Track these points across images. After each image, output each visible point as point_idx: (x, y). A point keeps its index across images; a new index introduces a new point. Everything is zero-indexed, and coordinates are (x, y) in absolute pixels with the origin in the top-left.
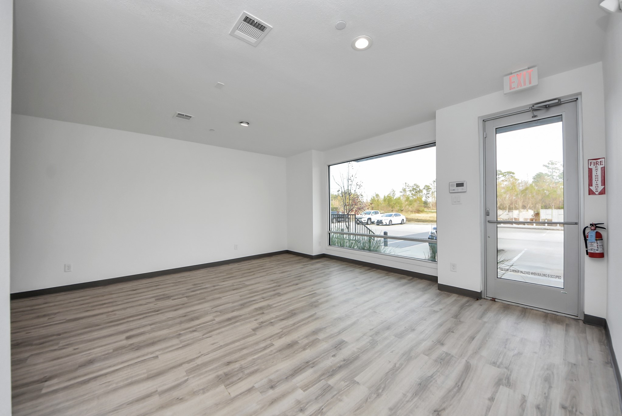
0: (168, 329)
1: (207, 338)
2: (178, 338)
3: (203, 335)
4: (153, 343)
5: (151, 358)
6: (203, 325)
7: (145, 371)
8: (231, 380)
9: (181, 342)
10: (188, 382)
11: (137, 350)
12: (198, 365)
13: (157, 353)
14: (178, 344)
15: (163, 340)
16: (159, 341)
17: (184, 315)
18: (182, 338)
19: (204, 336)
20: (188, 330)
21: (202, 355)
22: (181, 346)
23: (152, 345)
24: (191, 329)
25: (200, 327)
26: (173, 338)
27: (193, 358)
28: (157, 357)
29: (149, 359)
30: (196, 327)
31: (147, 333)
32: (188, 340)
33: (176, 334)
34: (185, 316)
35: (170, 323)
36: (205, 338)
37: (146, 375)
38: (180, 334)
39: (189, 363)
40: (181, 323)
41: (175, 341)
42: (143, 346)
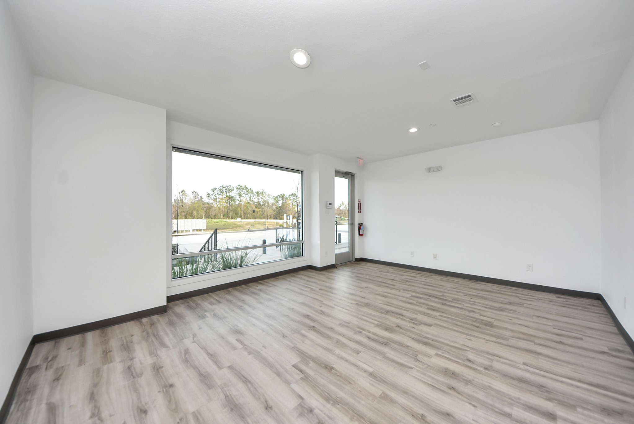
0: (491, 386)
1: (468, 347)
2: (491, 367)
3: (467, 351)
4: (521, 381)
5: (530, 366)
6: (453, 359)
7: (540, 360)
8: (487, 323)
9: (492, 360)
10: (511, 336)
11: (543, 386)
12: (497, 338)
13: (522, 367)
14: (497, 361)
15: (508, 376)
16: (513, 378)
17: (452, 392)
18: (487, 363)
19: (468, 349)
20: (474, 366)
21: (487, 341)
22: (496, 358)
23: (523, 378)
24: (470, 364)
25: (459, 358)
26: (496, 371)
27: (495, 343)
28: (524, 364)
29: (532, 367)
30: (462, 362)
31: (522, 402)
32: (484, 357)
33: (488, 372)
34: (453, 388)
35: (480, 395)
36: (470, 347)
37: (540, 357)
38: (486, 369)
39: (501, 343)
40: (468, 382)
41: (497, 365)
42: (535, 386)
